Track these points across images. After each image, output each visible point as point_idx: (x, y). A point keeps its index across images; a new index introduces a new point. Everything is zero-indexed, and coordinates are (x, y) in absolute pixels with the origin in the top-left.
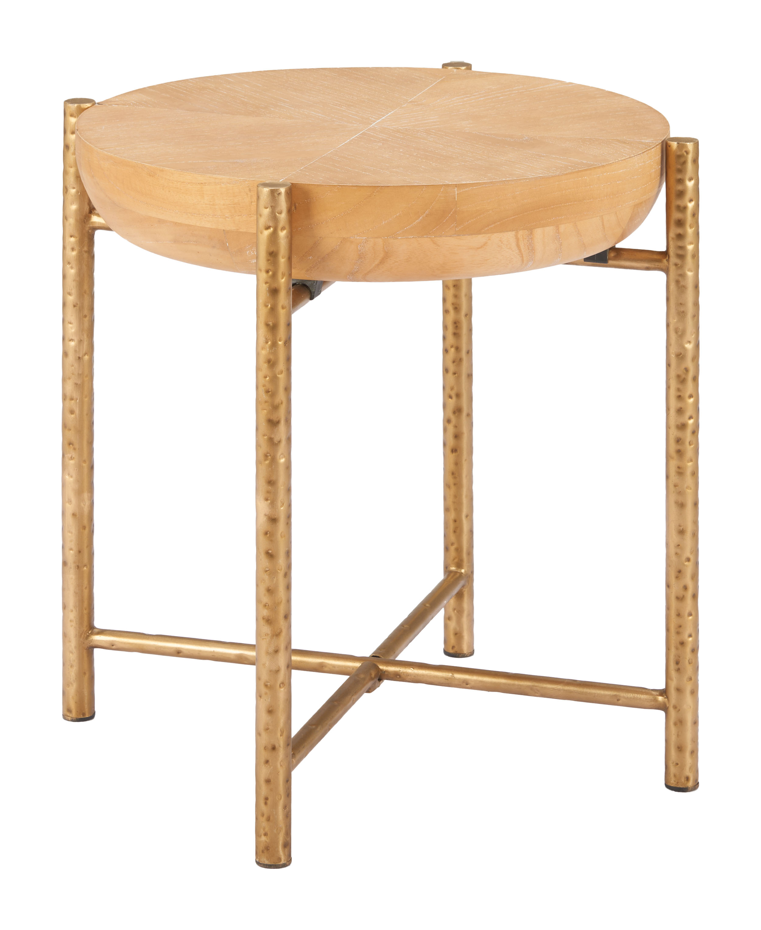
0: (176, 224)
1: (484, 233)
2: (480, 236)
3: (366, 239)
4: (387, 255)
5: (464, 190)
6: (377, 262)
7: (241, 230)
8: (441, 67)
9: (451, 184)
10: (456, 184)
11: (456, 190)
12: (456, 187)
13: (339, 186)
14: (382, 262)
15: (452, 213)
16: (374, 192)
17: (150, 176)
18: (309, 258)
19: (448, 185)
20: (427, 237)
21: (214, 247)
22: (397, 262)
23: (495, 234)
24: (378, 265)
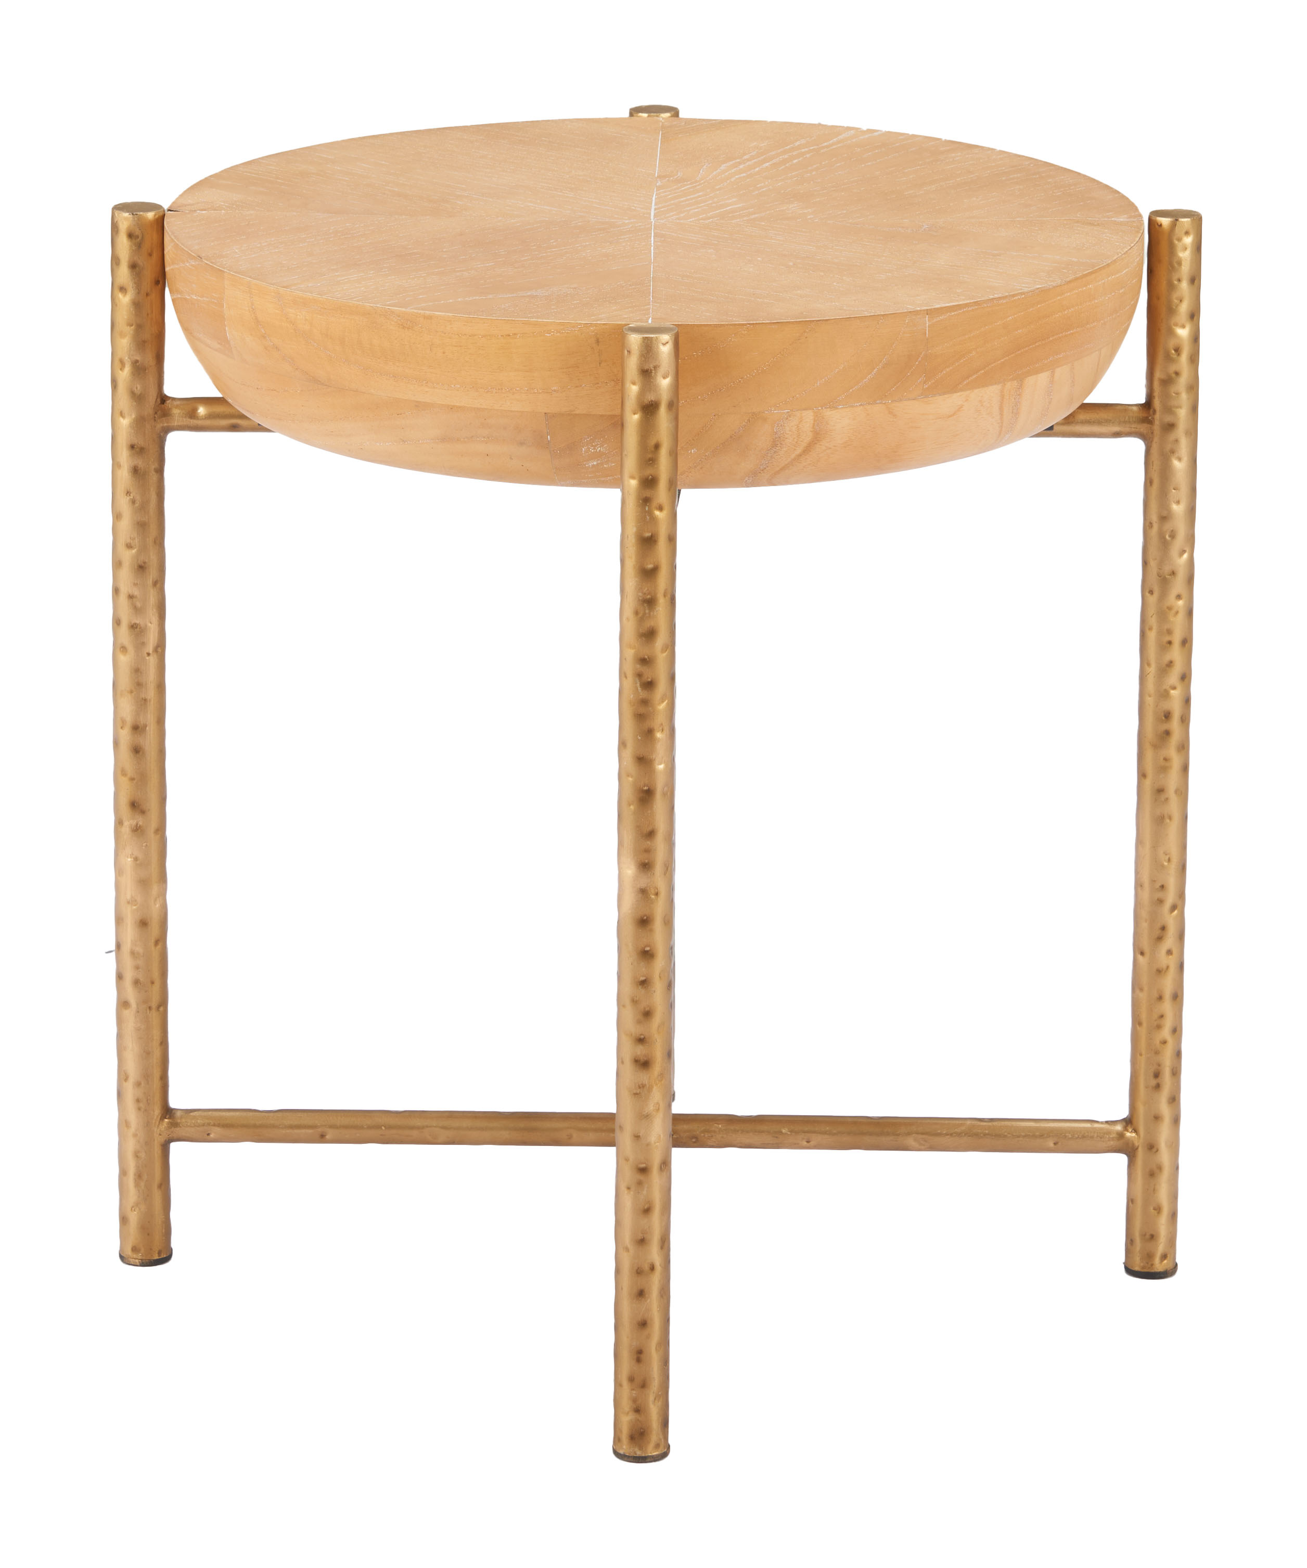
0: (452, 408)
1: (962, 390)
2: (955, 395)
3: (788, 412)
4: (818, 436)
5: (938, 319)
6: (799, 451)
7: (577, 412)
8: (627, 115)
9: (921, 311)
10: (927, 310)
11: (927, 318)
12: (927, 314)
13: (749, 324)
14: (807, 450)
15: (920, 359)
16: (805, 332)
17: (404, 327)
18: (691, 452)
19: (916, 313)
20: (880, 403)
21: (522, 444)
22: (830, 448)
23: (976, 391)
24: (800, 455)
